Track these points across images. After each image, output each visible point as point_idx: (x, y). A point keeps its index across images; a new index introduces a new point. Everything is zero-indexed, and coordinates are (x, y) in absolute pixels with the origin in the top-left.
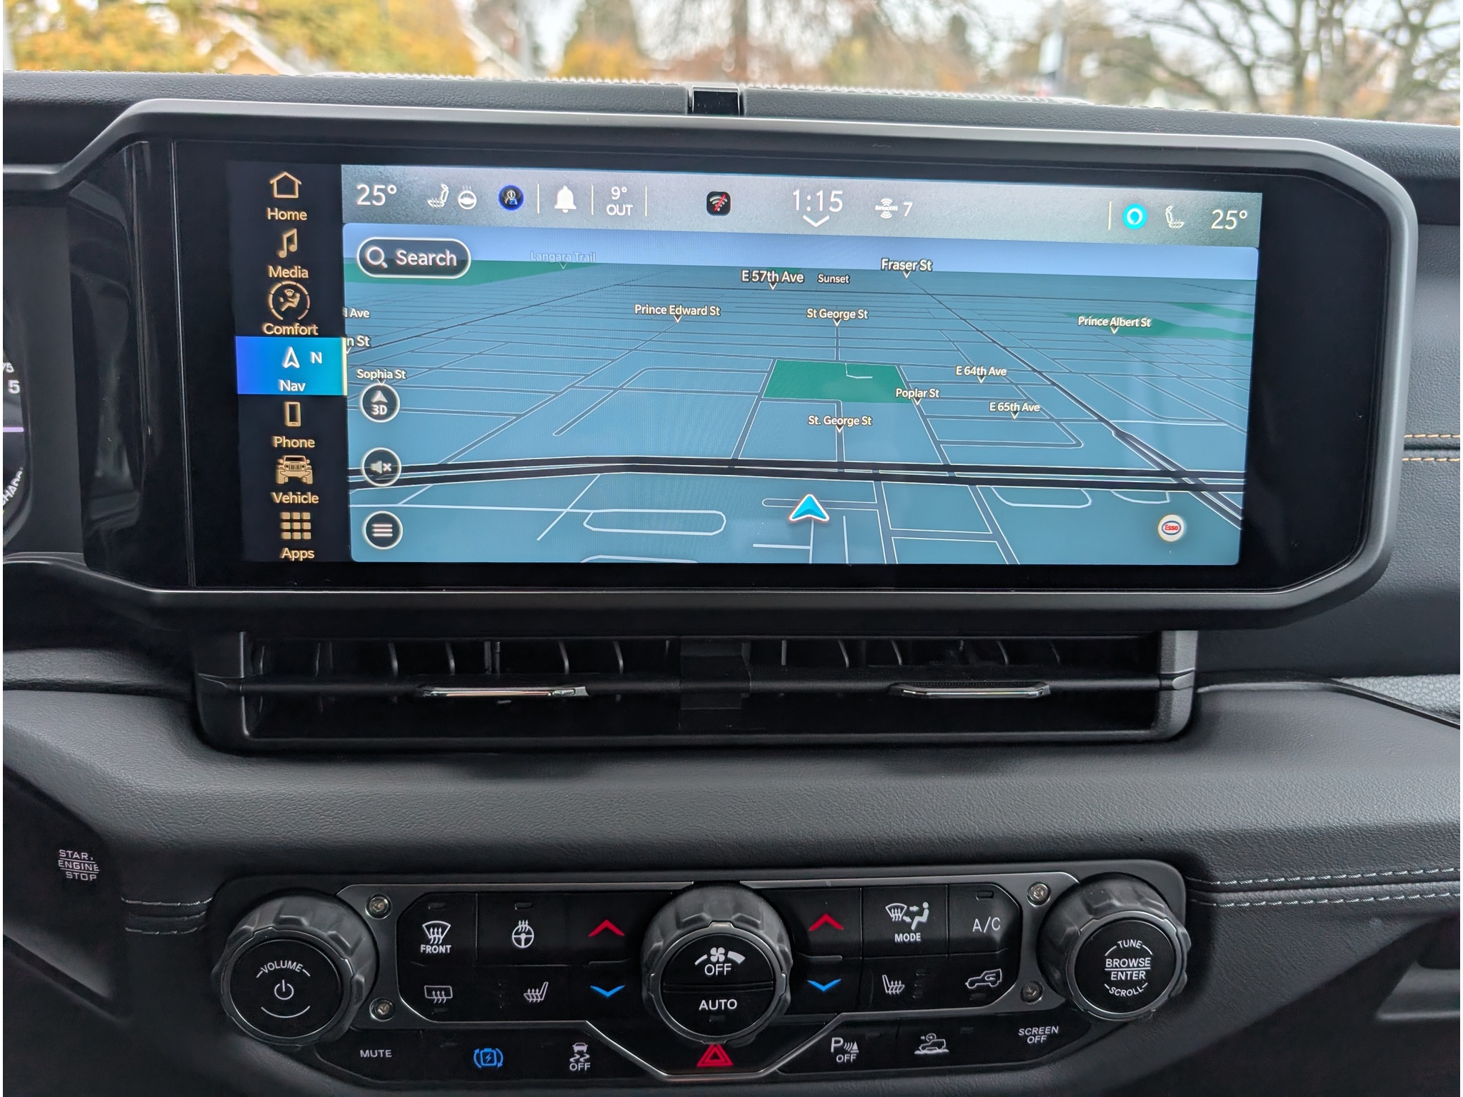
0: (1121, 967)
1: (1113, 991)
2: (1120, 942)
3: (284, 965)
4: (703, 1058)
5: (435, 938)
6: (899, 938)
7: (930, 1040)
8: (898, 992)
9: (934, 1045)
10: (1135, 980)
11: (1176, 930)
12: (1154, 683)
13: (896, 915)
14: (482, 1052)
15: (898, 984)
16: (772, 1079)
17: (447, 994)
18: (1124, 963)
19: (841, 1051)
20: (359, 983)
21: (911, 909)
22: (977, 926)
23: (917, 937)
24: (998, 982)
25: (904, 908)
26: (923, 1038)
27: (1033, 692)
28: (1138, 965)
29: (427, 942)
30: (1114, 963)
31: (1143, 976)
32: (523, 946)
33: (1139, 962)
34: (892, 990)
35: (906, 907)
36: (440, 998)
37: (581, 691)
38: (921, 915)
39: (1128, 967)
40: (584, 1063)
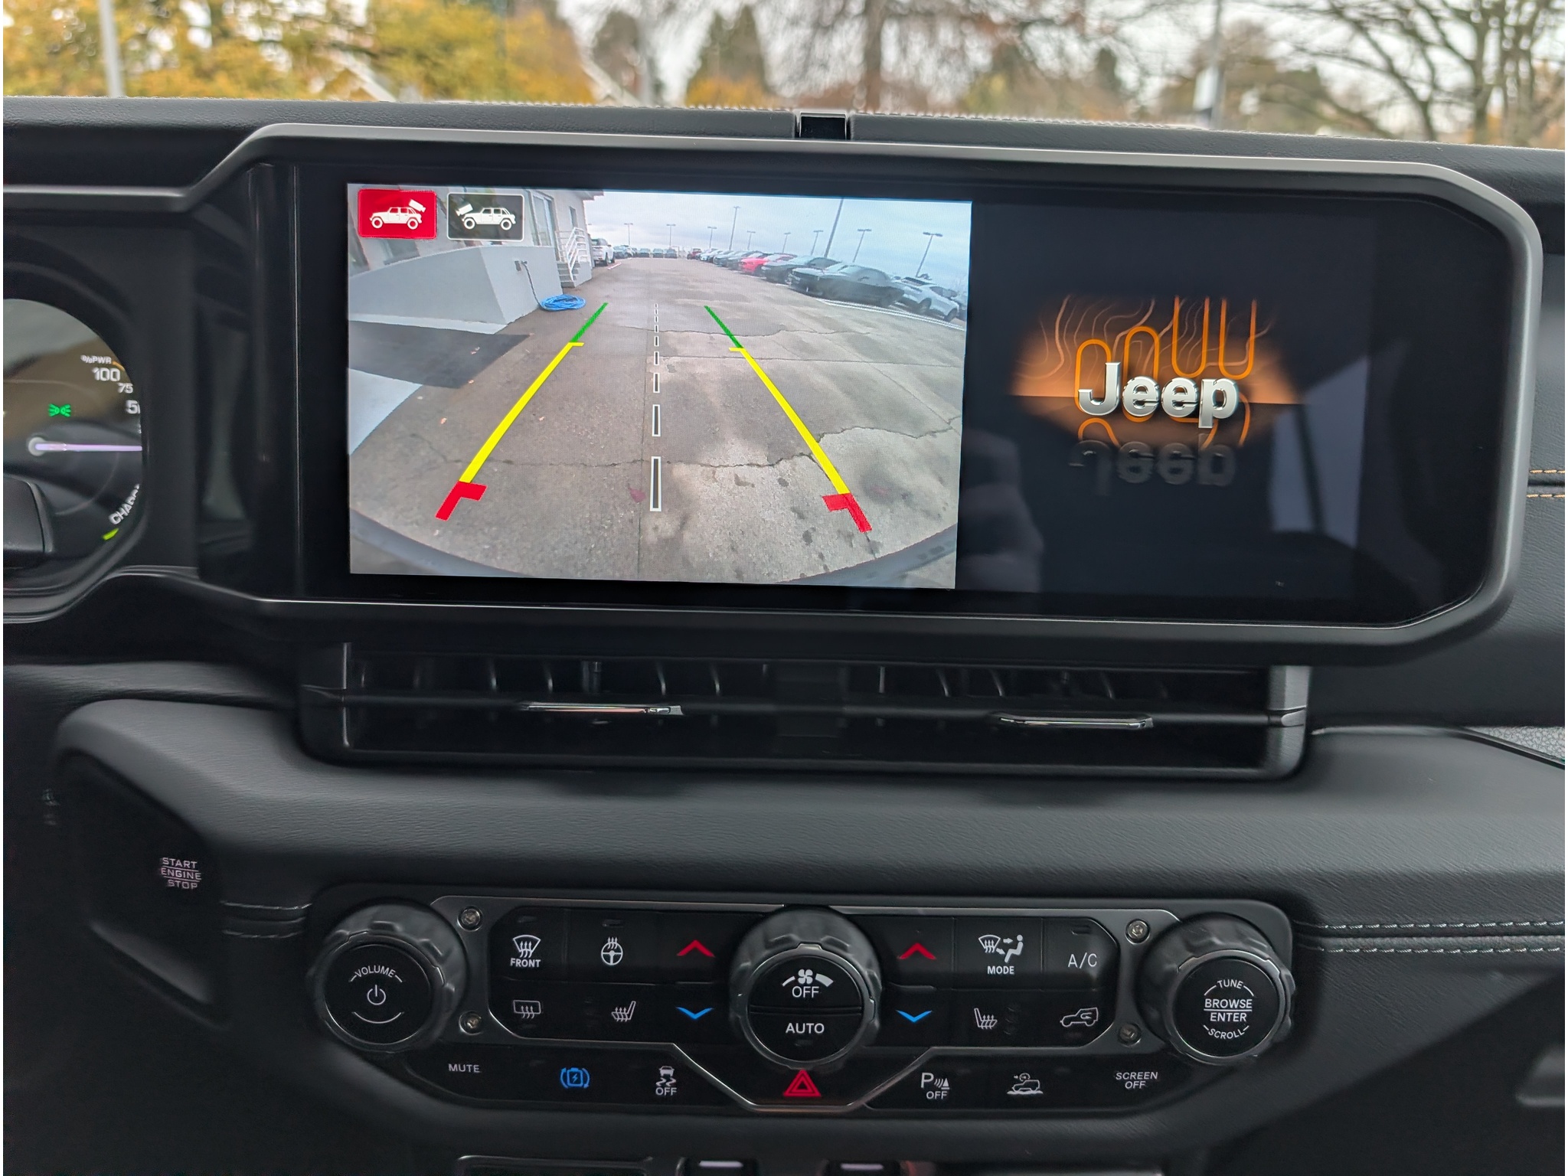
0: (1221, 1008)
1: (1213, 1032)
2: (1220, 982)
3: (377, 970)
4: (790, 1088)
5: (525, 952)
6: (991, 970)
7: (1024, 1080)
8: (990, 1026)
9: (1028, 1085)
10: (1237, 1023)
11: (1280, 972)
12: (1262, 719)
13: (989, 947)
14: (569, 1071)
15: (990, 1019)
16: (859, 1114)
17: (536, 1010)
18: (1224, 1004)
19: (930, 1087)
20: (449, 992)
21: (1005, 941)
22: (1072, 962)
23: (1011, 970)
24: (1094, 1021)
25: (997, 939)
26: (1016, 1077)
27: (1135, 723)
28: (1238, 1007)
29: (517, 955)
30: (1214, 1003)
31: (1244, 1018)
32: (612, 963)
33: (1240, 1004)
34: (984, 1024)
35: (999, 939)
36: (529, 1014)
37: (676, 710)
38: (1016, 948)
39: (1229, 1007)
40: (671, 1087)
